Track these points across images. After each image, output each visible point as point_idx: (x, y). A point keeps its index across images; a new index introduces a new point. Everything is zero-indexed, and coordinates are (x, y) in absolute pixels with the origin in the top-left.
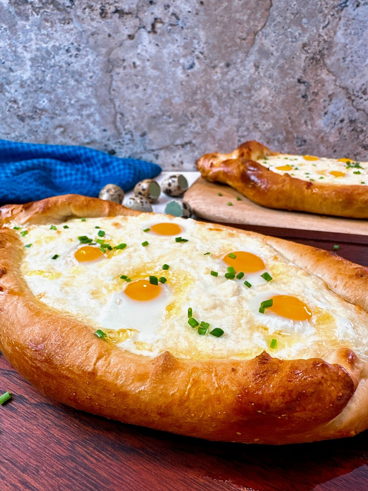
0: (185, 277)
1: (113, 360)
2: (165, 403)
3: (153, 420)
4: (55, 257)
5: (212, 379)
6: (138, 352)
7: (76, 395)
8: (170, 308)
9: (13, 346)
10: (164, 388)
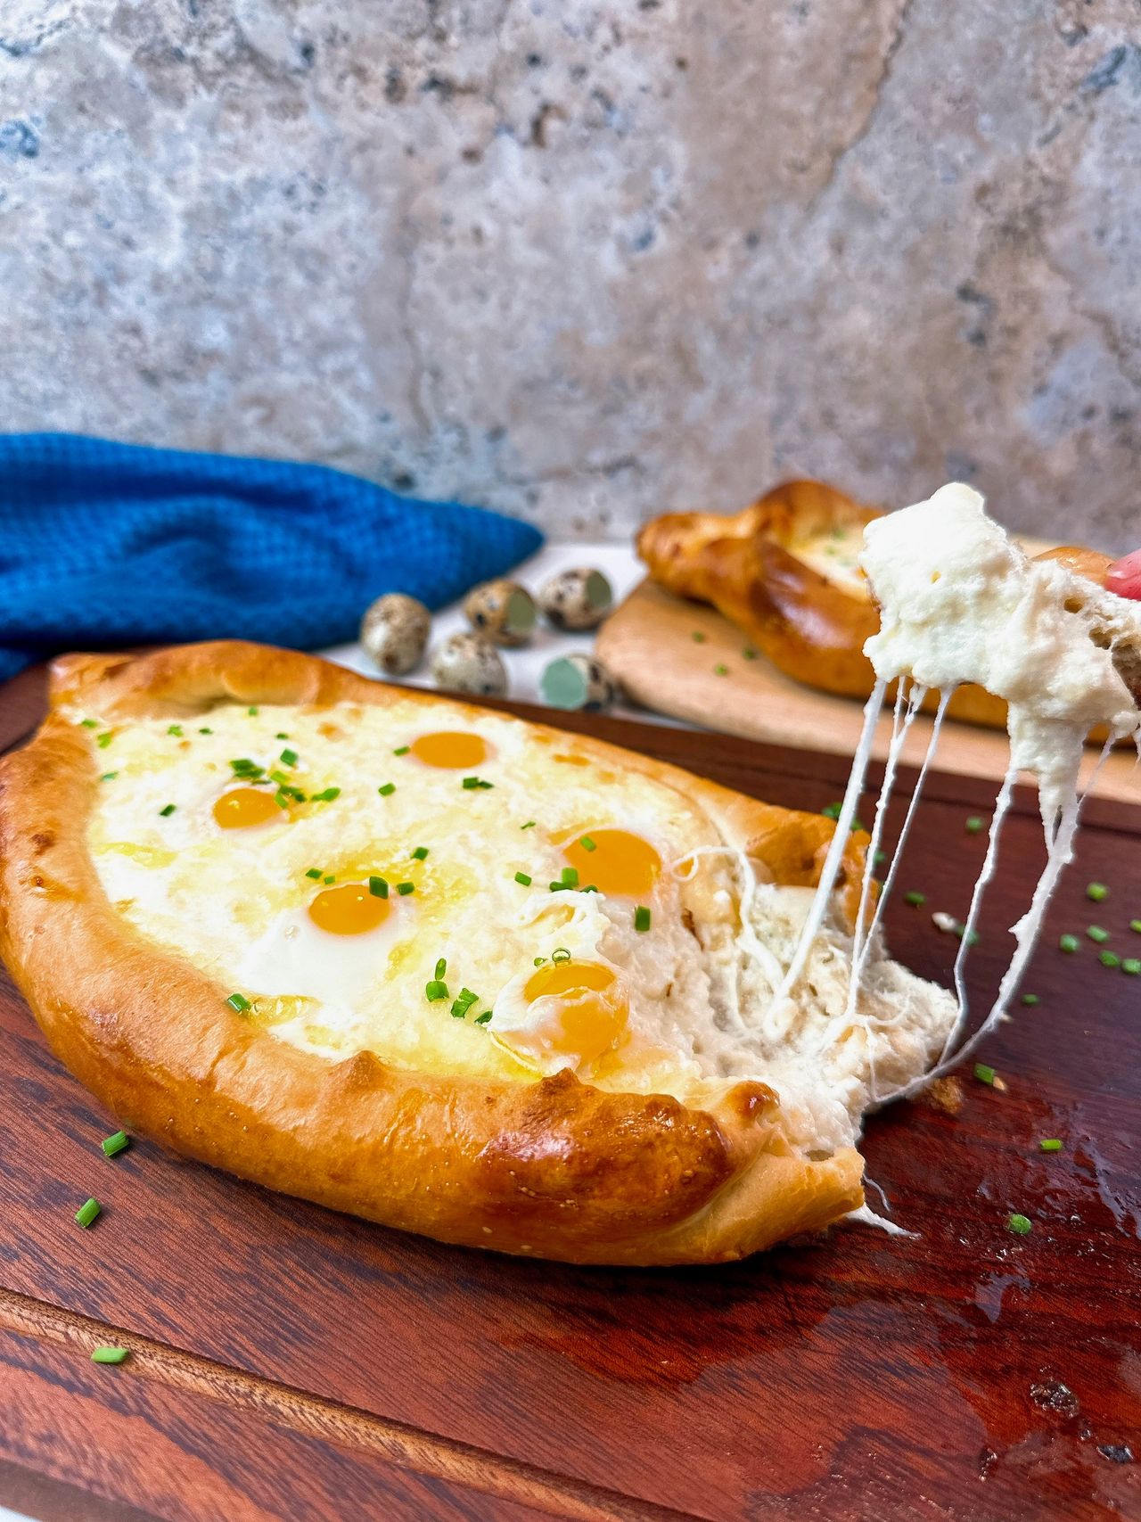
0: (459, 881)
1: (252, 1058)
2: (344, 1155)
3: (320, 1187)
4: (167, 811)
5: (442, 1115)
6: (309, 1049)
7: (174, 1123)
8: (399, 955)
9: (58, 1010)
10: (343, 1125)
